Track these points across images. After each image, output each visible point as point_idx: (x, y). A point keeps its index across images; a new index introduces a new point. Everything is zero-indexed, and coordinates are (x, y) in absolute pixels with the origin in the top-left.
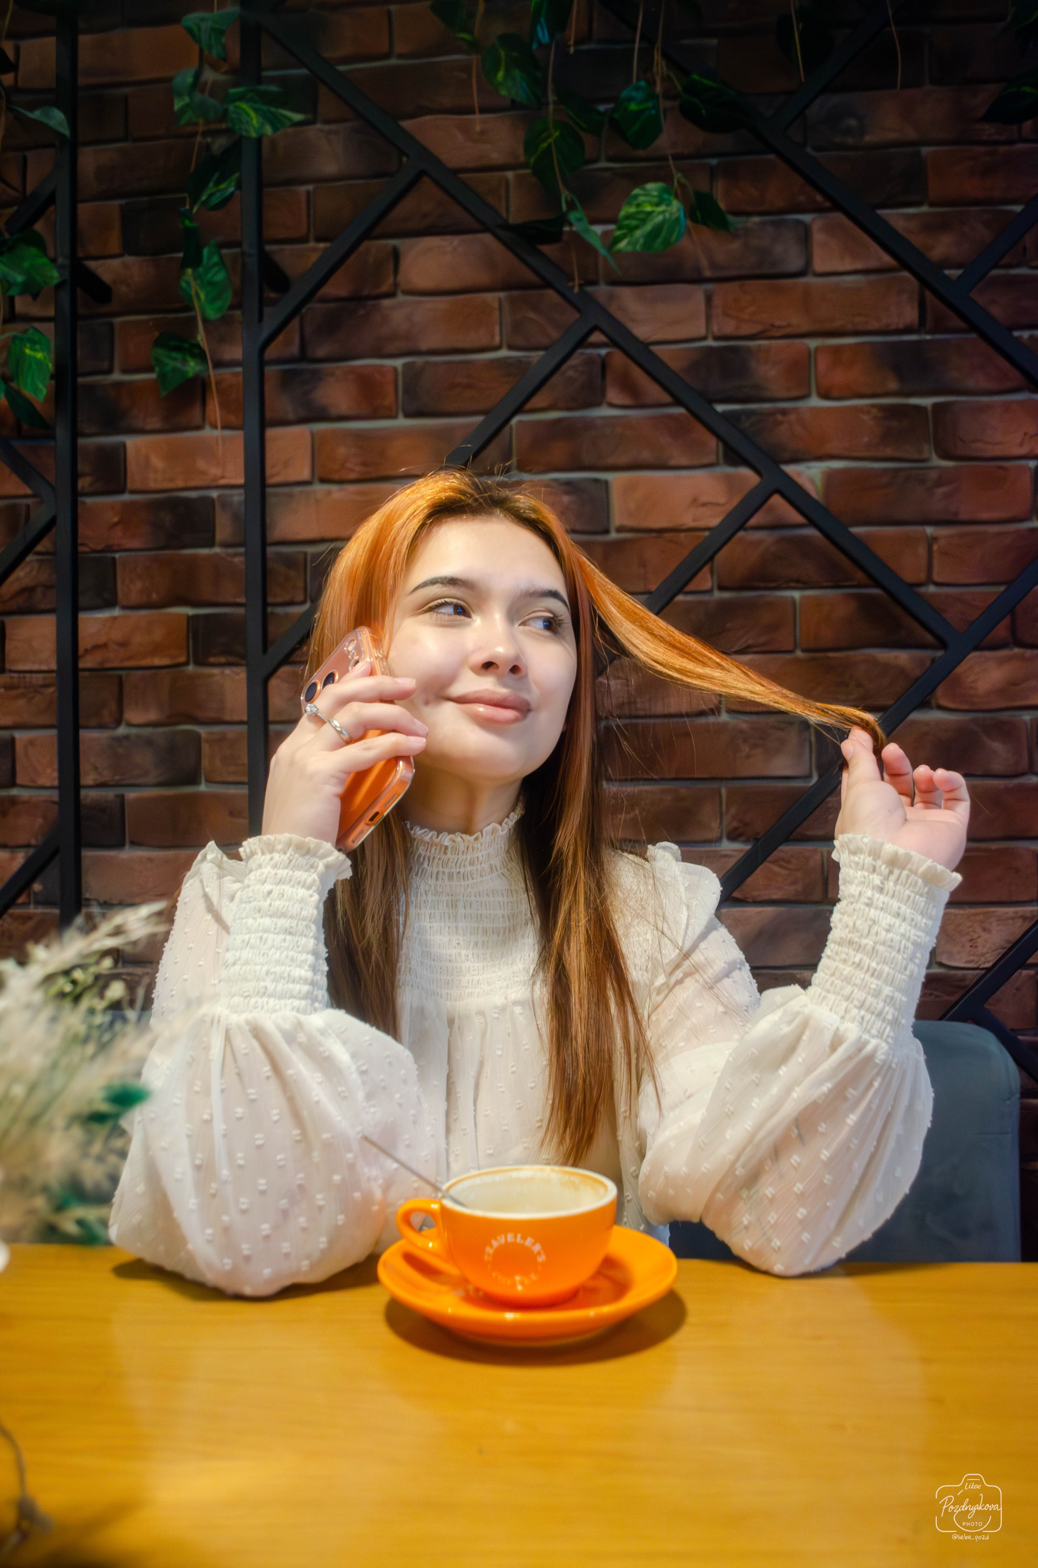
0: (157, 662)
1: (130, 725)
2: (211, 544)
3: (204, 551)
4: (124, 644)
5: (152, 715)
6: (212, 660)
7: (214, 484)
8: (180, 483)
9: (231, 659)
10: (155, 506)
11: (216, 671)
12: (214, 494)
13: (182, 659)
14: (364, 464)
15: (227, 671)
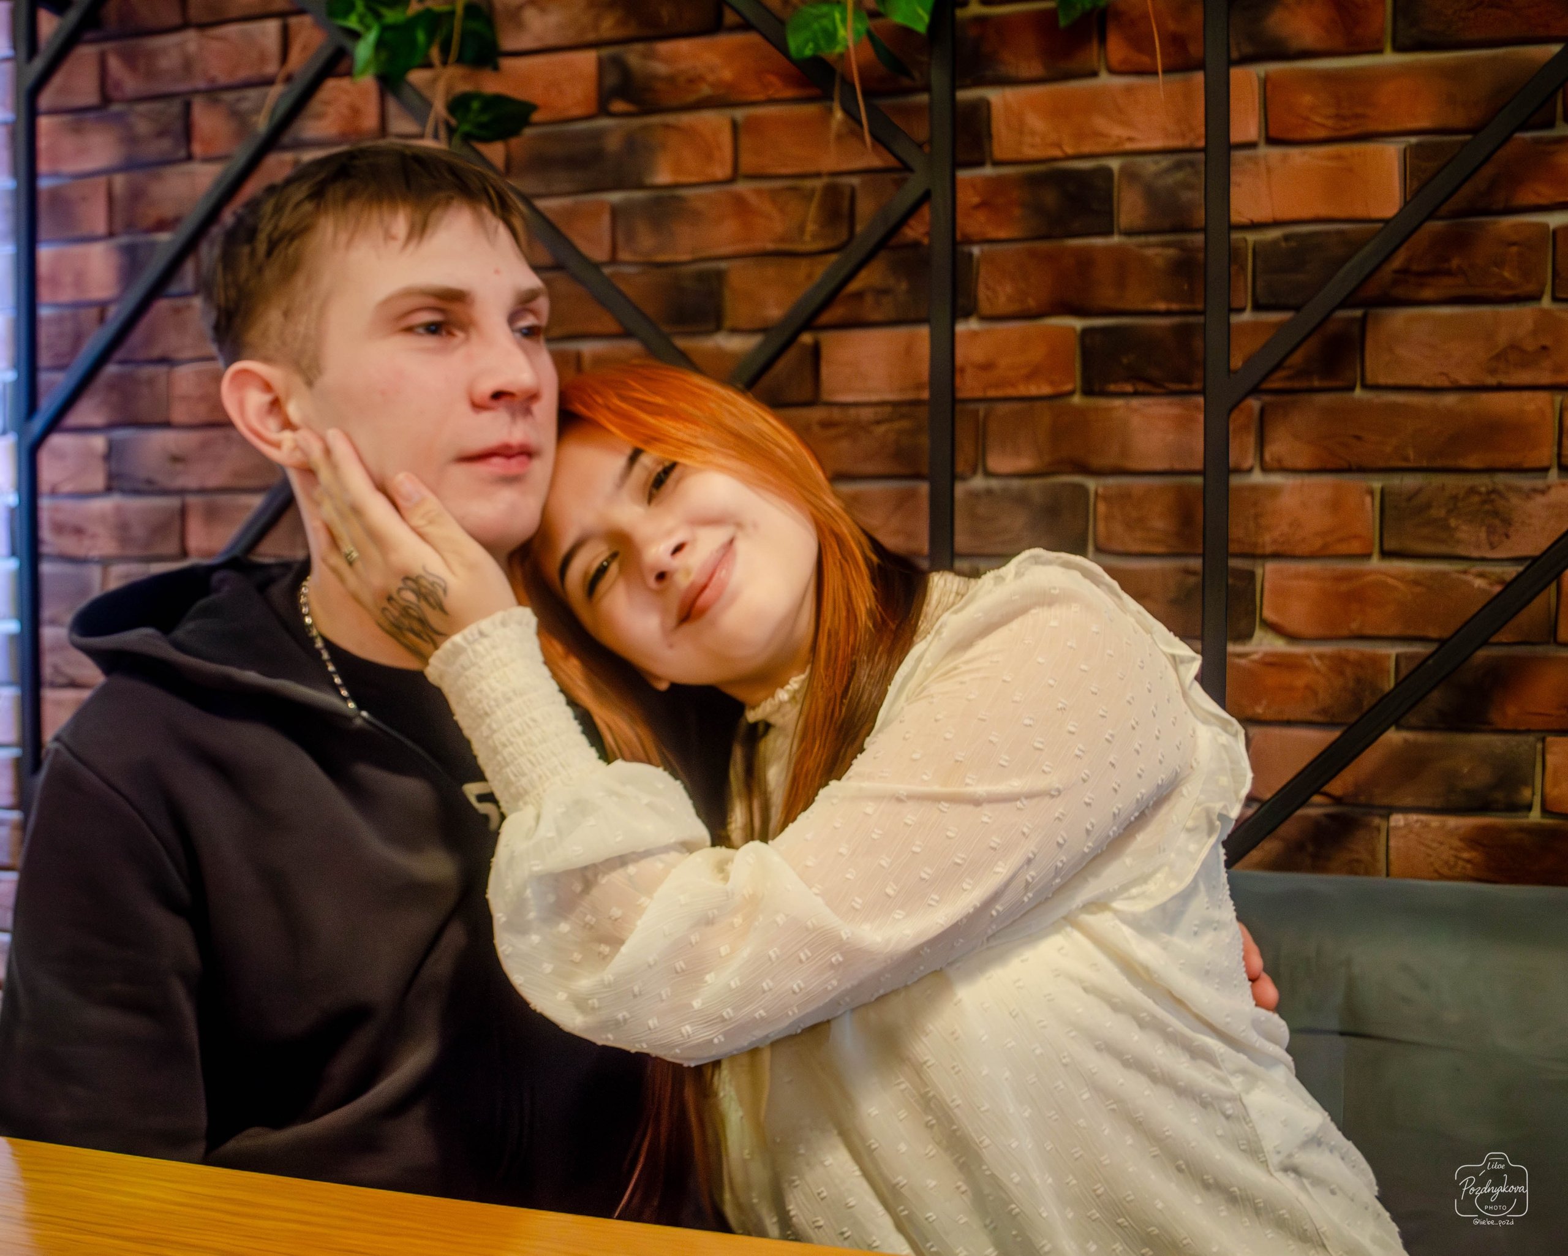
0: (1033, 390)
1: (988, 474)
2: (1108, 232)
3: (1099, 241)
4: (987, 367)
5: (1025, 463)
6: (1112, 387)
7: (1120, 148)
8: (1070, 151)
9: (1141, 387)
10: (1034, 181)
11: (1118, 402)
12: (1115, 164)
13: (1068, 387)
14: (1339, 117)
15: (1135, 402)
